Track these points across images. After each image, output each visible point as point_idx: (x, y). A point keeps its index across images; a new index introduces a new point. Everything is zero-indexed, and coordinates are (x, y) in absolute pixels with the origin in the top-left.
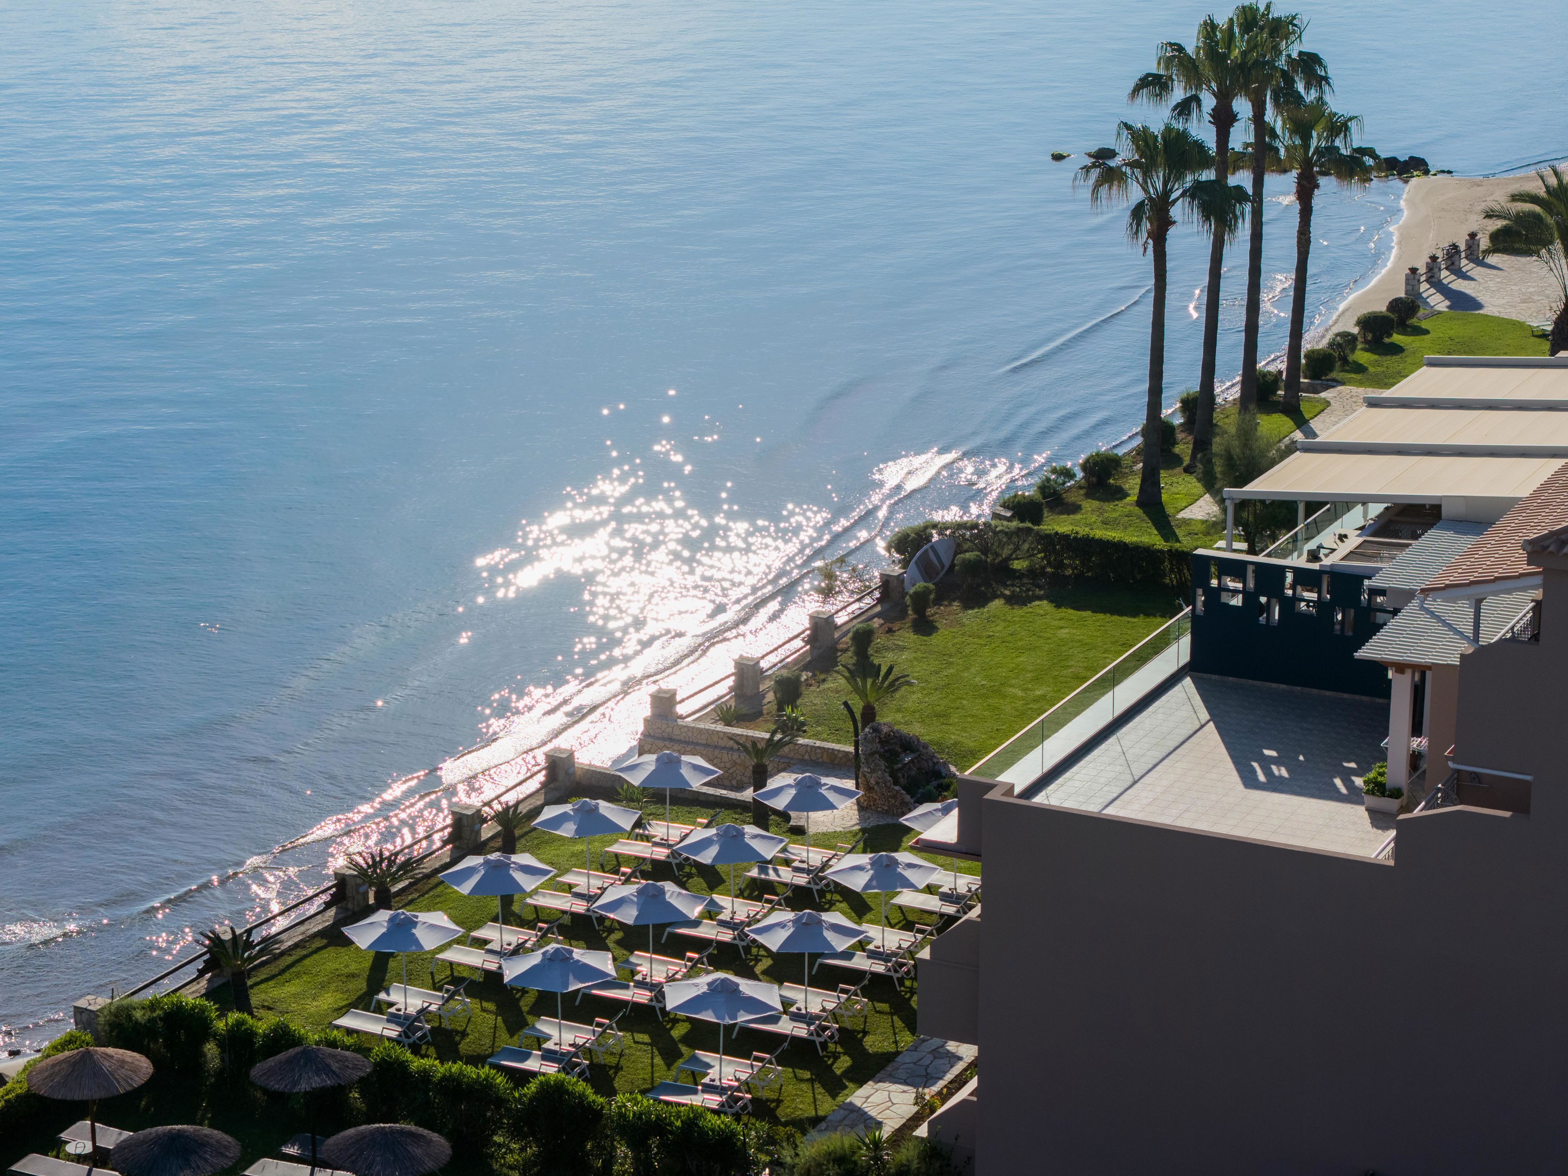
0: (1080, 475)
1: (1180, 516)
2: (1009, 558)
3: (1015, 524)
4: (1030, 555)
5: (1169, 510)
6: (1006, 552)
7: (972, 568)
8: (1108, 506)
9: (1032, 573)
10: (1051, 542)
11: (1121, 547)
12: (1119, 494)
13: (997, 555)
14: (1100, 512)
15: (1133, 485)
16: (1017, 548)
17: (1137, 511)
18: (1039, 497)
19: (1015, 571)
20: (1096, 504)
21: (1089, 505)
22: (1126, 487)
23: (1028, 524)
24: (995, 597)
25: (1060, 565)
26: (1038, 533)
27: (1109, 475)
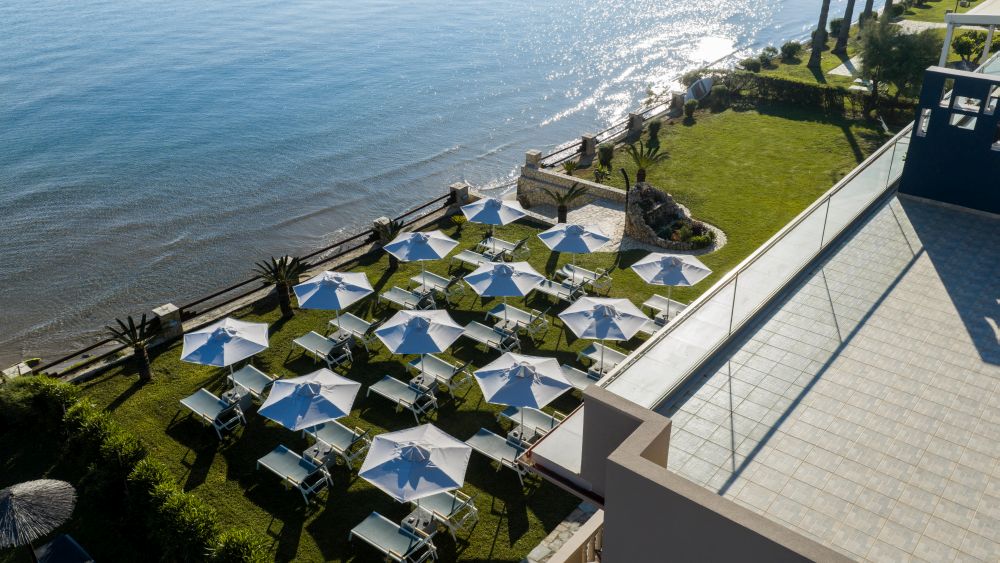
0: (780, 52)
1: (830, 73)
2: (740, 89)
3: (746, 72)
4: (751, 88)
5: (824, 69)
6: (739, 86)
7: (720, 93)
8: (792, 67)
9: (751, 97)
10: (762, 81)
11: (800, 86)
12: (798, 62)
13: (734, 87)
14: (789, 69)
15: (806, 59)
16: (745, 84)
17: (808, 70)
18: (759, 62)
19: (741, 96)
20: (786, 66)
21: (783, 66)
22: (802, 59)
23: (752, 72)
24: (729, 107)
25: (765, 94)
26: (756, 77)
27: (794, 53)
